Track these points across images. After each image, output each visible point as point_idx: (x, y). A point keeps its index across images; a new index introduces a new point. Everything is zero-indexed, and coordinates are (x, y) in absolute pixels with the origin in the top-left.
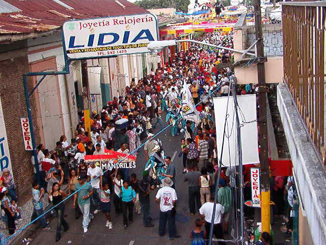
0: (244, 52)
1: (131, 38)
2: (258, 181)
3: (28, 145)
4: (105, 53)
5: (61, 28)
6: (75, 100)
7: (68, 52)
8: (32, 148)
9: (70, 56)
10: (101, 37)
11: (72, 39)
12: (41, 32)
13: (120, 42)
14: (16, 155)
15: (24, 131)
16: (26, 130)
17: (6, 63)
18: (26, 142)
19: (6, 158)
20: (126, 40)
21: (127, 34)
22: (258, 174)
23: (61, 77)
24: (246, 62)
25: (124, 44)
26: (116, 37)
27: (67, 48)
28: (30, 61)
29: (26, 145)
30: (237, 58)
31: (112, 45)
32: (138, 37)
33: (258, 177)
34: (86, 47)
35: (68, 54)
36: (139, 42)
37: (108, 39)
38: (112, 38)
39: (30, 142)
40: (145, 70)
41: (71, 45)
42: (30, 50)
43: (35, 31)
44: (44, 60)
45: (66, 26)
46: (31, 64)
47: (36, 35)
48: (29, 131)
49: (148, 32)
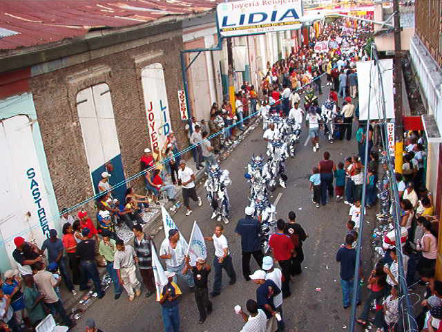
0: (383, 23)
1: (278, 17)
2: (393, 133)
3: (184, 114)
4: (255, 31)
5: (215, 9)
6: (220, 78)
7: (222, 30)
8: (187, 117)
9: (223, 34)
10: (252, 16)
11: (225, 19)
12: (198, 13)
13: (268, 20)
14: (174, 123)
15: (180, 102)
16: (183, 101)
17: (166, 41)
18: (182, 112)
19: (167, 124)
20: (273, 19)
21: (274, 14)
22: (393, 127)
23: (208, 54)
24: (384, 31)
25: (273, 23)
26: (265, 17)
27: (221, 27)
28: (184, 41)
29: (182, 115)
30: (377, 29)
31: (261, 23)
32: (285, 16)
33: (393, 131)
34: (238, 25)
35: (221, 33)
36: (285, 20)
37: (257, 18)
38: (261, 17)
39: (186, 112)
40: (280, 55)
41: (224, 24)
42: (184, 30)
43: (194, 12)
44: (195, 40)
45: (220, 7)
46: (185, 43)
47: (194, 16)
48: (185, 102)
49: (293, 11)
